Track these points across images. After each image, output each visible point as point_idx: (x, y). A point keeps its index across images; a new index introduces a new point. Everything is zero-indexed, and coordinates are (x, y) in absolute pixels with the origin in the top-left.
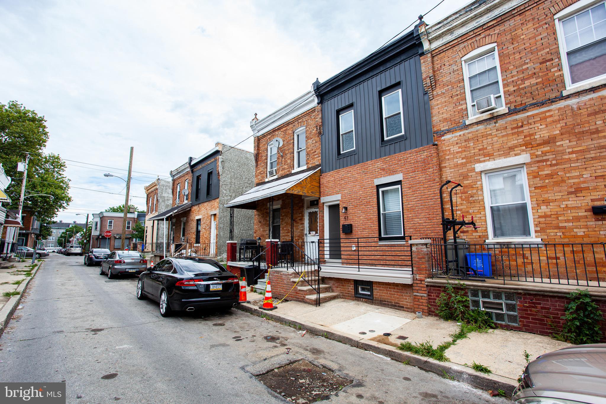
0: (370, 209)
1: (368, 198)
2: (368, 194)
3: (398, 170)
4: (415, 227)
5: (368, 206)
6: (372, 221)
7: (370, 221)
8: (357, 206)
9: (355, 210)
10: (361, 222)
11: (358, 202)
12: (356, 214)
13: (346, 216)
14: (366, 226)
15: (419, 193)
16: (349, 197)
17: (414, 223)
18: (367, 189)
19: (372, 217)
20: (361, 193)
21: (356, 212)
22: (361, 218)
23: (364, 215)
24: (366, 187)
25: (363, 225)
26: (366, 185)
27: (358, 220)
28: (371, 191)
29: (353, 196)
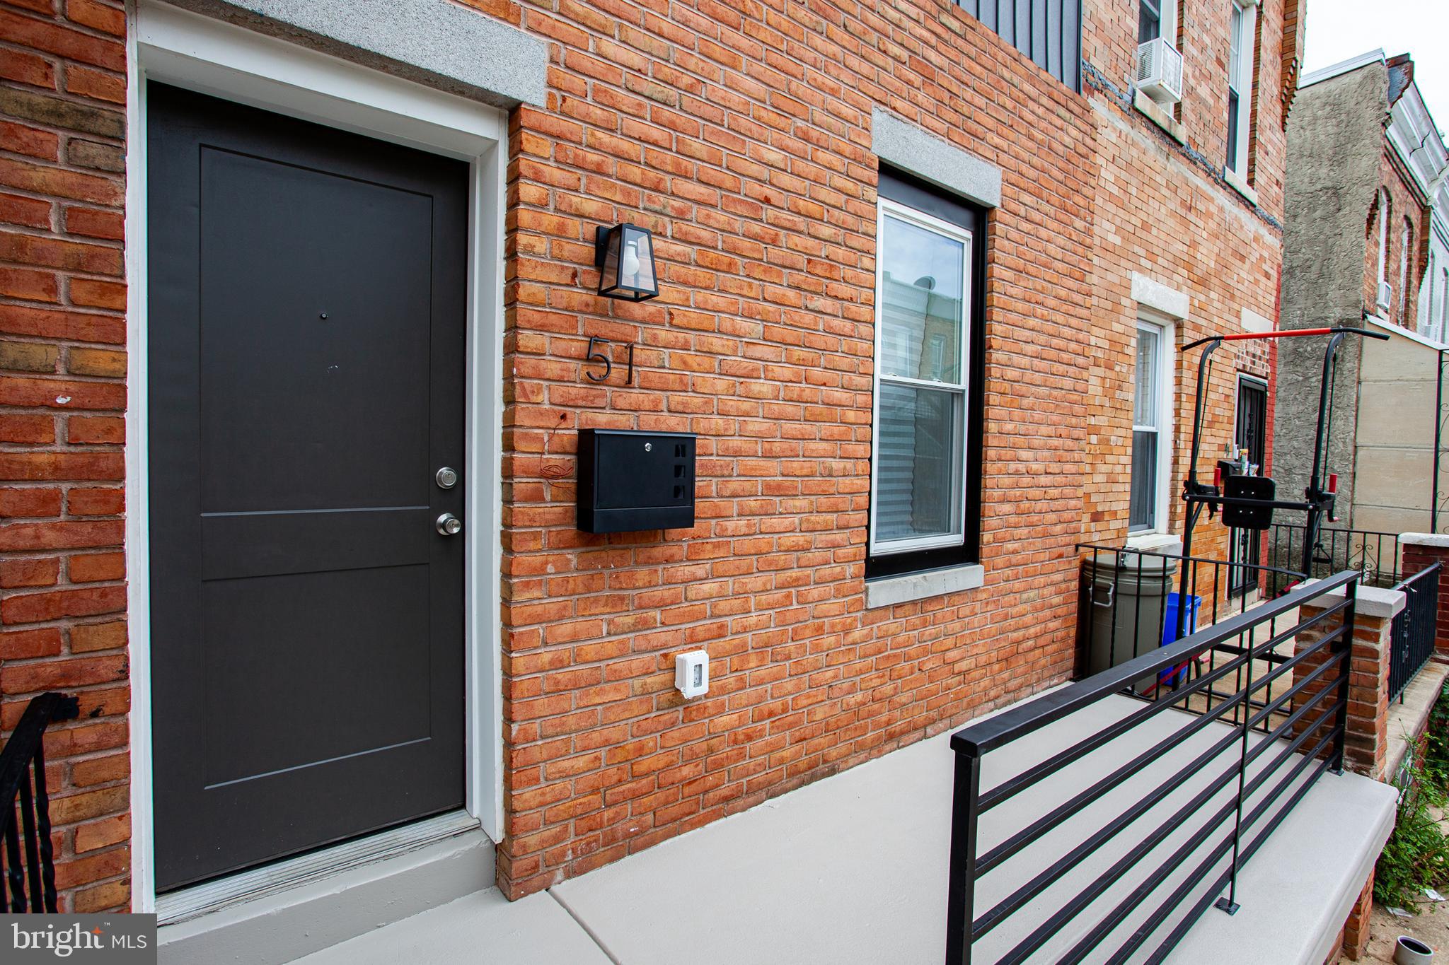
0: (829, 331)
1: (826, 231)
2: (823, 194)
3: (989, 136)
4: (1018, 492)
5: (819, 303)
6: (837, 430)
7: (825, 429)
8: (730, 269)
9: (715, 299)
10: (756, 425)
11: (738, 225)
12: (717, 342)
13: (604, 327)
14: (796, 465)
15: (1043, 318)
16: (656, 133)
17: (1017, 473)
18: (823, 156)
19: (839, 395)
20: (774, 156)
21: (726, 321)
22: (761, 386)
23: (786, 372)
24: (815, 133)
25: (768, 455)
26: (819, 116)
27: (732, 403)
28: (849, 185)
29: (697, 146)
